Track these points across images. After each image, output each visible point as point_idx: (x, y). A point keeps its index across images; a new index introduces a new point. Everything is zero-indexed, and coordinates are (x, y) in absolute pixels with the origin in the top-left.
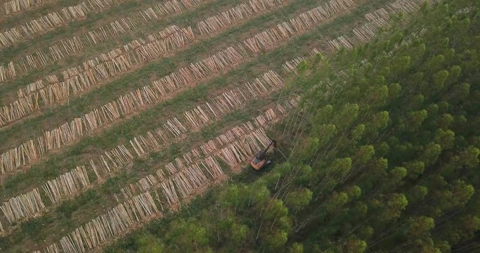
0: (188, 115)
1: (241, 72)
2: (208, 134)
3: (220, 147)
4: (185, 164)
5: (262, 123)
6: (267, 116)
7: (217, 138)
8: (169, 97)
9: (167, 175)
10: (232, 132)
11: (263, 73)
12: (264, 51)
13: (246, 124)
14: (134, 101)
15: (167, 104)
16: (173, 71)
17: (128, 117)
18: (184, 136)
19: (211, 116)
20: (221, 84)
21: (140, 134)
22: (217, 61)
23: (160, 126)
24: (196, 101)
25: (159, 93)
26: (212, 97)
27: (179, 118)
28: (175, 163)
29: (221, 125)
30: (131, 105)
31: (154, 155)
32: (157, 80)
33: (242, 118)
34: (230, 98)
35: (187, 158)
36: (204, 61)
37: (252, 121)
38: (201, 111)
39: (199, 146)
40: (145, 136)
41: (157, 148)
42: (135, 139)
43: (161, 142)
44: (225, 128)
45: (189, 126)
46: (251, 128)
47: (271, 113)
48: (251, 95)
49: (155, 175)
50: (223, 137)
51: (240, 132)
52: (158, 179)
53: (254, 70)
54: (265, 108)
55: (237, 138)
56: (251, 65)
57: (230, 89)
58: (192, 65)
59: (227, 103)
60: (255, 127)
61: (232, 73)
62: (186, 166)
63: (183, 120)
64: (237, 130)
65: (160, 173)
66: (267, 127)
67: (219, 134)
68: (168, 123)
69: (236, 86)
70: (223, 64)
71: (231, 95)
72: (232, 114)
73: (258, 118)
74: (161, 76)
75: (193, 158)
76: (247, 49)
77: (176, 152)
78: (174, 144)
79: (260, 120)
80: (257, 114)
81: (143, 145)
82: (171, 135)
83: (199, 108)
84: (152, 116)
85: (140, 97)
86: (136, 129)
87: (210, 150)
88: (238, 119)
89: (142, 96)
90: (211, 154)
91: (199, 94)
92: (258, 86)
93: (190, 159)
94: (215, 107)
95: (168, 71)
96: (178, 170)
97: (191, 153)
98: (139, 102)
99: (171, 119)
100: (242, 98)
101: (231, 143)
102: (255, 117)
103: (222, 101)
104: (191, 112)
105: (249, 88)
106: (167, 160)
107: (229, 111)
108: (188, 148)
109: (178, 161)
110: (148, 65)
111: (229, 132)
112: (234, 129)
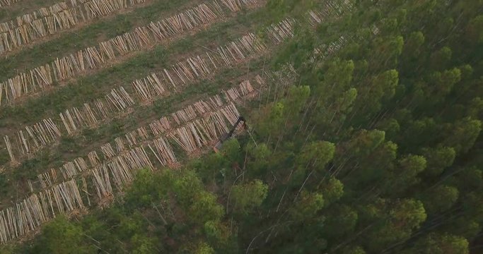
0: (139, 85)
1: (213, 34)
2: (162, 108)
3: (175, 126)
4: (127, 146)
5: (234, 99)
6: (242, 88)
7: (173, 114)
8: (118, 62)
9: (102, 159)
10: (194, 107)
11: (241, 36)
12: (244, 10)
13: (213, 99)
14: (73, 66)
15: (113, 70)
16: (127, 31)
17: (63, 85)
18: (130, 111)
19: (169, 87)
20: (186, 48)
21: (74, 105)
22: (184, 20)
23: (102, 97)
24: (152, 67)
25: (106, 57)
26: (173, 62)
27: (126, 88)
28: (114, 145)
29: (181, 99)
30: (68, 69)
31: (88, 133)
32: (106, 40)
33: (209, 90)
34: (195, 65)
35: (131, 139)
36: (168, 20)
37: (221, 95)
38: (157, 80)
39: (147, 124)
40: (81, 108)
41: (94, 124)
42: (67, 112)
43: (99, 117)
44: (185, 103)
45: (139, 98)
46: (220, 103)
47: (246, 86)
48: (223, 62)
49: (85, 158)
50: (181, 113)
51: (205, 108)
52: (88, 163)
53: (230, 31)
54: (240, 79)
55: (199, 116)
56: (227, 26)
57: (196, 54)
58: (152, 24)
59: (192, 71)
60: (225, 103)
61: (201, 35)
62: (128, 148)
63: (132, 91)
64: (200, 106)
65: (92, 156)
66: (239, 103)
67: (176, 110)
68: (113, 93)
69: (204, 51)
70: (192, 23)
71: (198, 62)
72: (196, 85)
73: (229, 91)
74: (112, 37)
75: (138, 138)
76: (224, 7)
77: (118, 130)
78: (115, 120)
79: (232, 94)
80: (230, 86)
81: (76, 121)
82: (115, 108)
83: (154, 75)
84: (93, 84)
85: (82, 62)
86: (70, 100)
87: (162, 130)
88: (204, 92)
89: (85, 60)
90: (163, 135)
91: (156, 59)
92: (233, 51)
93: (134, 140)
94: (175, 75)
95: (121, 30)
96: (117, 153)
97: (137, 132)
98: (80, 66)
99: (117, 88)
100: (211, 66)
101: (191, 121)
102: (226, 90)
103: (185, 68)
104: (143, 81)
105: (221, 54)
106: (104, 140)
107: (192, 81)
108: (134, 125)
109: (119, 141)
110: (97, 22)
111: (190, 107)
112: (196, 104)
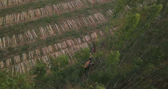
0: (42, 30)
1: (81, 12)
2: (50, 41)
3: (55, 50)
5: (87, 40)
6: (92, 36)
7: (55, 45)
8: (35, 19)
9: (13, 63)
10: (66, 42)
11: (94, 14)
12: (97, 3)
13: (77, 39)
14: (14, 18)
15: (32, 22)
16: (42, 7)
17: (6, 26)
18: (34, 41)
19: (56, 32)
20: (68, 16)
21: (8, 36)
22: (69, 5)
23: (23, 33)
24: (50, 22)
25: (30, 16)
26: (60, 21)
27: (35, 30)
28: (21, 56)
29: (60, 38)
30: (11, 19)
31: (10, 49)
32: (32, 10)
33: (75, 35)
34: (71, 23)
35: (31, 55)
36: (62, 4)
37: (81, 38)
38: (51, 28)
39: (41, 48)
40: (11, 37)
41: (15, 45)
42: (4, 38)
43: (18, 42)
44: (62, 40)
45: (40, 35)
46: (80, 42)
47: (94, 35)
48: (84, 23)
49: (5, 62)
50: (59, 45)
51: (72, 43)
52: (5, 65)
53: (89, 11)
54: (91, 32)
55: (68, 47)
56: (88, 9)
57: (72, 19)
58: (54, 5)
59: (68, 26)
60: (82, 42)
61: (76, 11)
62: (28, 59)
63: (38, 32)
64: (70, 42)
65: (8, 61)
66: (90, 43)
67: (57, 43)
68: (28, 32)
69: (76, 18)
70: (72, 7)
72: (69, 32)
73: (86, 37)
74: (35, 9)
75: (35, 55)
76: (88, 2)
77: (25, 49)
78: (26, 45)
79: (87, 38)
80: (86, 34)
81: (6, 43)
82: (27, 39)
83: (50, 26)
84: (20, 27)
85: (18, 17)
86: (7, 33)
87: (48, 52)
88: (73, 35)
89: (20, 17)
90: (47, 54)
91: (53, 19)
92: (90, 19)
93: (32, 55)
94: (60, 27)
95: (40, 6)
96: (21, 60)
97: (35, 51)
98: (17, 19)
99: (31, 30)
100: (78, 24)
101: (63, 49)
102: (84, 36)
103: (66, 25)
104: (44, 28)
105: (84, 20)
106: (17, 54)
107: (68, 30)
108: (34, 48)
109: (24, 55)
110: (30, 3)
111: (65, 42)
112: (68, 41)
